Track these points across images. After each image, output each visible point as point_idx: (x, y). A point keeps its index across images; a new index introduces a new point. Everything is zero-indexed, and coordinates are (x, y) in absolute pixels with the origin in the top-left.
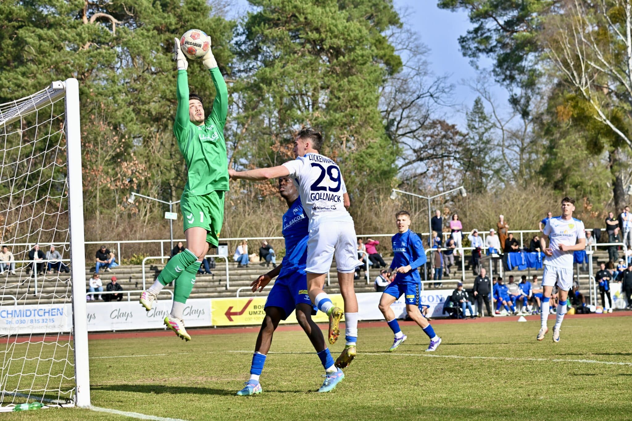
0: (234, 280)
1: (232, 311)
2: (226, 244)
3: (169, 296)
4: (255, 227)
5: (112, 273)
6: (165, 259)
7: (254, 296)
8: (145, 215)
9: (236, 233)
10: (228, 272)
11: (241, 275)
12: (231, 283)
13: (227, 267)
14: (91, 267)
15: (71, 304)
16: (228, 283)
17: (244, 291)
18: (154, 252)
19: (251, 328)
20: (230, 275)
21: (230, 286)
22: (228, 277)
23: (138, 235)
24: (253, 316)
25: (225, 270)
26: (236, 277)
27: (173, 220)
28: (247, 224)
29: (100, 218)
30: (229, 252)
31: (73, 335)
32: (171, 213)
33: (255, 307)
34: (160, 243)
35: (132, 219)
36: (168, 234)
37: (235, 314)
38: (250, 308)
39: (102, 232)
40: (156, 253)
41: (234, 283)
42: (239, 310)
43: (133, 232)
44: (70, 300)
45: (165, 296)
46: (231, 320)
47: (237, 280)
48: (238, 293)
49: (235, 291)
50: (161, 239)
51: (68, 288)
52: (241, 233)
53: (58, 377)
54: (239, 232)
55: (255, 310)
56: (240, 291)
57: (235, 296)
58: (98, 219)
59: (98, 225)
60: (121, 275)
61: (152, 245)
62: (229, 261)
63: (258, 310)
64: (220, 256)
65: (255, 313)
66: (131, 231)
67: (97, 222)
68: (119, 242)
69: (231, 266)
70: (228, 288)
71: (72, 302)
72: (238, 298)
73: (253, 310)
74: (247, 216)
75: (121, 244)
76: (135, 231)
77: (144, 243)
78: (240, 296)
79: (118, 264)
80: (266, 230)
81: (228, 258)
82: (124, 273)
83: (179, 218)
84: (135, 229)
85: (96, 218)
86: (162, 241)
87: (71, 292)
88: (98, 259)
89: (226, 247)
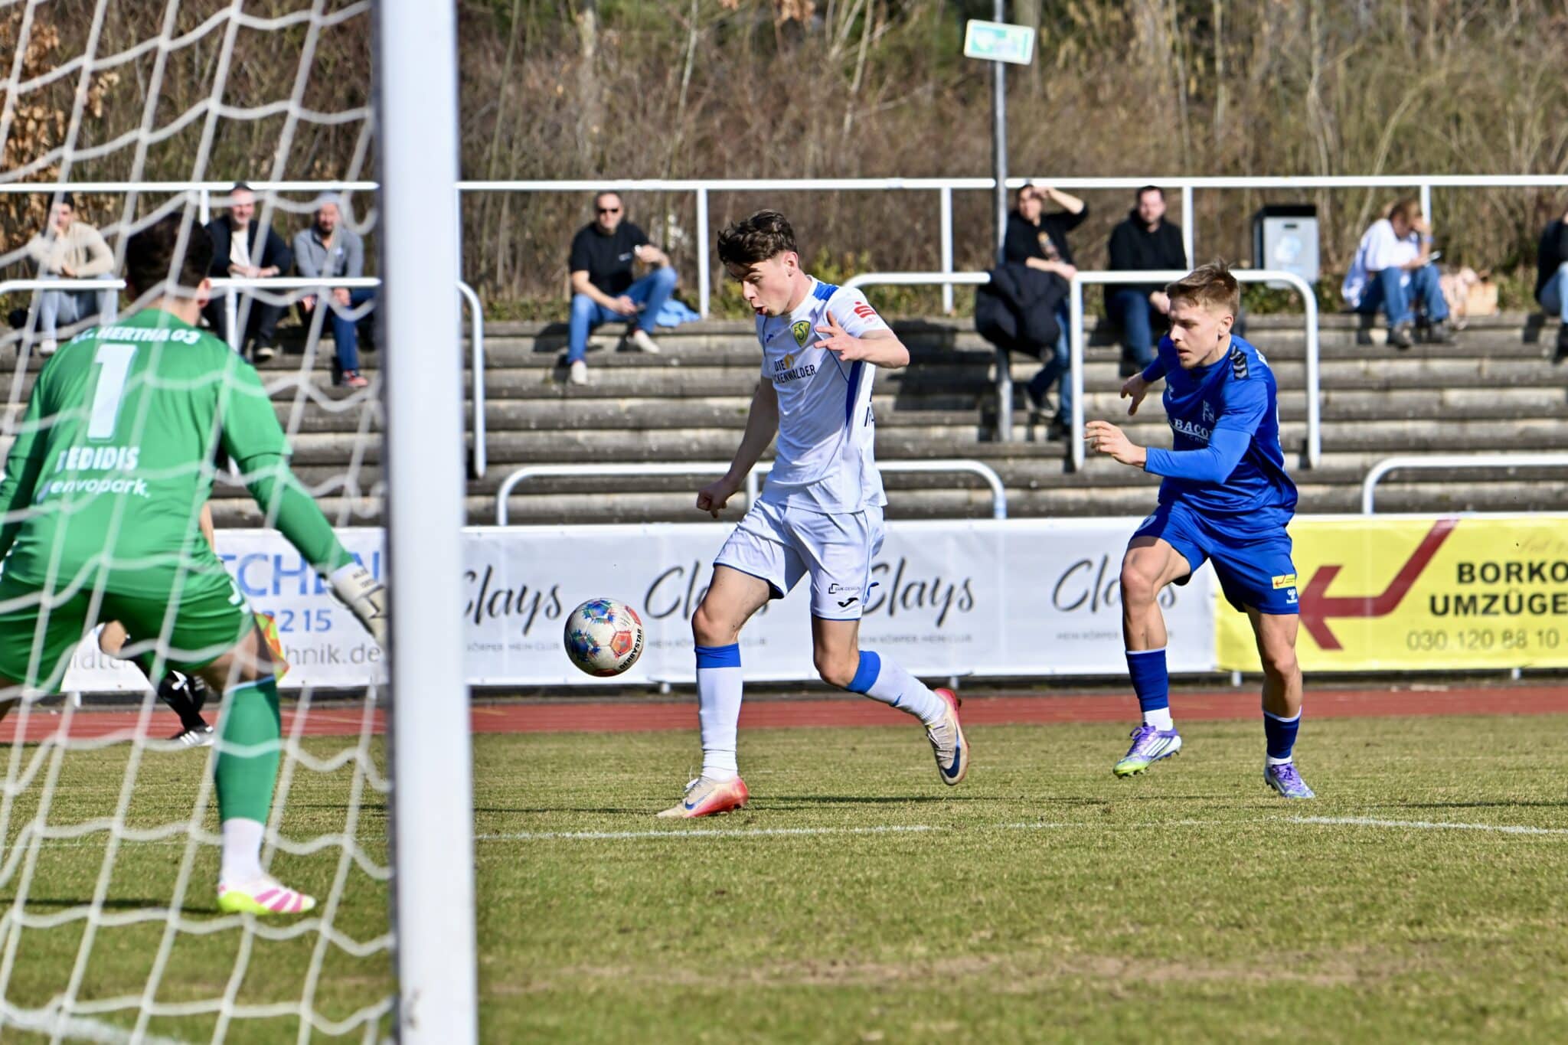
0: (1349, 417)
1: (1336, 589)
2: (1309, 211)
3: (981, 497)
4: (1479, 118)
5: (662, 362)
6: (959, 289)
7: (1460, 506)
8: (856, 35)
9: (1371, 143)
10: (1314, 370)
11: (1388, 386)
12: (1331, 430)
13: (1313, 340)
14: (541, 325)
15: (375, 534)
16: (1315, 430)
17: (1402, 476)
18: (898, 245)
19: (1443, 688)
20: (1325, 385)
21: (1327, 448)
22: (1315, 397)
23: (812, 149)
24: (1452, 622)
25: (1302, 358)
26: (1363, 399)
27: (1011, 68)
28: (1429, 96)
29: (599, 48)
30: (1324, 259)
31: (387, 705)
32: (998, 26)
33: (1465, 572)
34: (935, 194)
35: (786, 58)
36: (980, 144)
37: (1351, 607)
38: (1436, 577)
39: (612, 119)
40: (910, 250)
41: (1347, 429)
42: (1375, 587)
43: (785, 127)
44: (371, 506)
45: (958, 495)
46: (1327, 641)
47: (1366, 418)
48: (1369, 490)
49: (1356, 478)
50: (940, 173)
51: (361, 441)
52: (1397, 148)
53: (299, 940)
54: (1384, 146)
55: (1466, 590)
56: (1384, 480)
57: (1356, 508)
58: (589, 51)
59: (588, 83)
60: (714, 374)
61: (890, 206)
62: (1324, 306)
63: (1479, 588)
64: (1272, 275)
65: (1465, 605)
66: (774, 125)
67: (586, 74)
68: (702, 187)
69: (1332, 337)
70: (1315, 457)
71: (383, 520)
72: (1368, 521)
73: (1454, 588)
74: (1431, 52)
75: (711, 194)
76: (801, 127)
77: (845, 193)
78: (1379, 508)
79: (693, 308)
80: (1538, 136)
81: (1318, 288)
82: (727, 363)
83: (1044, 52)
84: (793, 111)
85: (575, 52)
86: (945, 186)
87: (378, 461)
88: (582, 277)
89: (1308, 227)
